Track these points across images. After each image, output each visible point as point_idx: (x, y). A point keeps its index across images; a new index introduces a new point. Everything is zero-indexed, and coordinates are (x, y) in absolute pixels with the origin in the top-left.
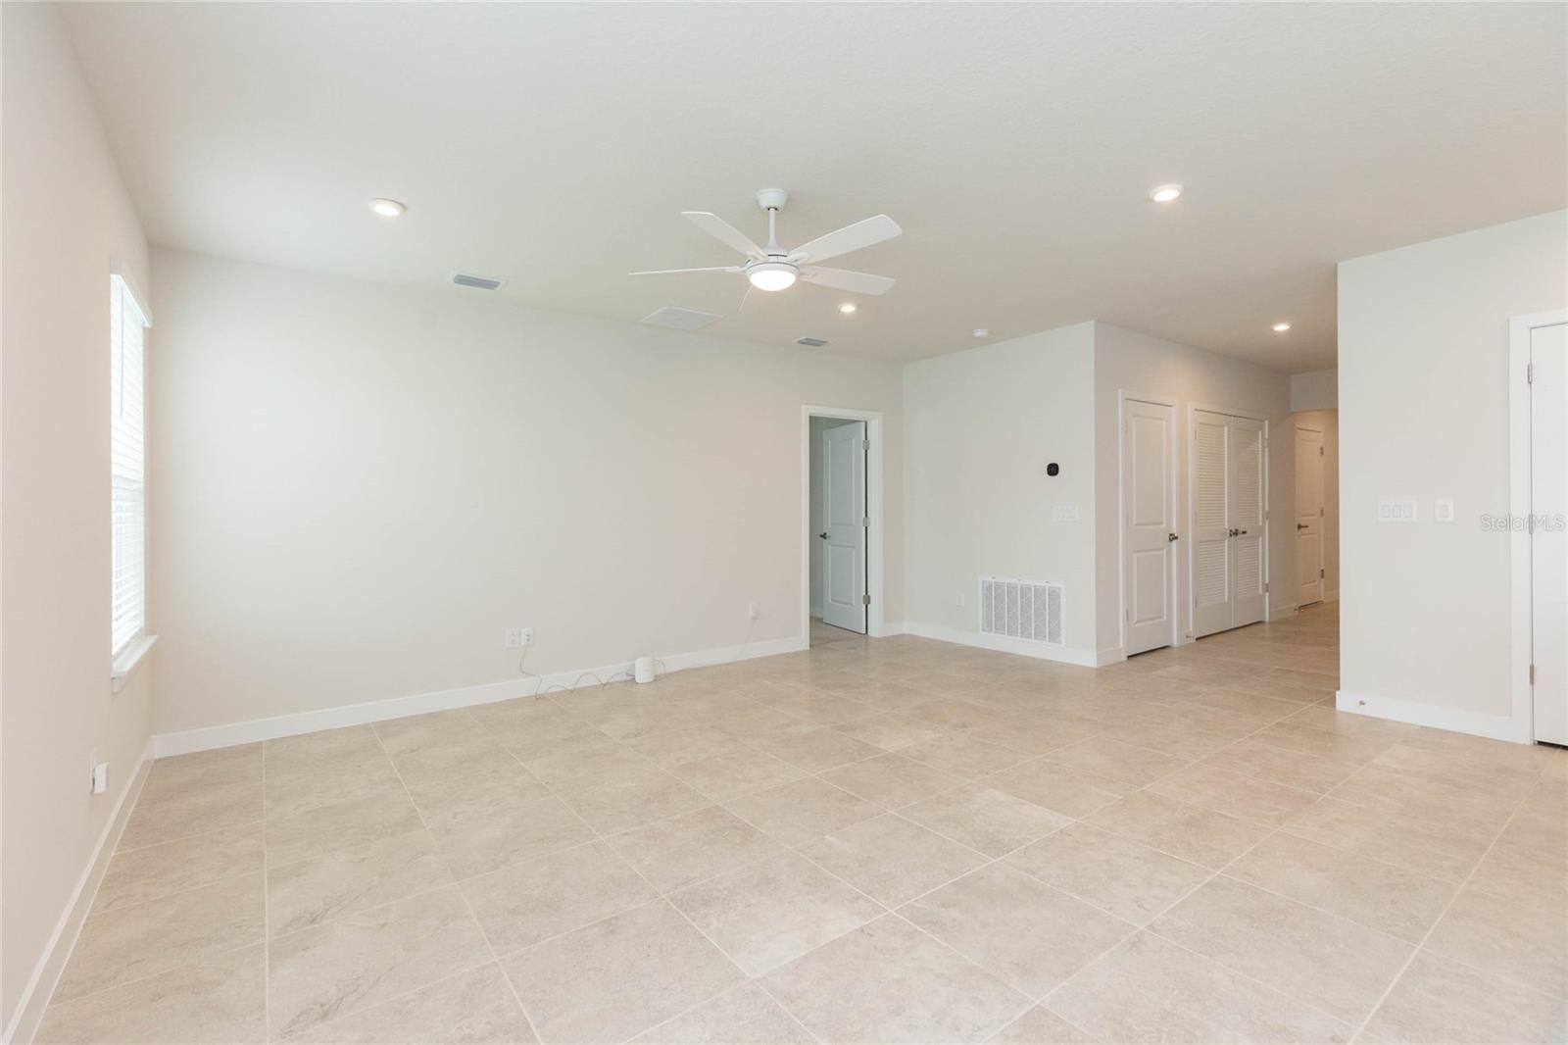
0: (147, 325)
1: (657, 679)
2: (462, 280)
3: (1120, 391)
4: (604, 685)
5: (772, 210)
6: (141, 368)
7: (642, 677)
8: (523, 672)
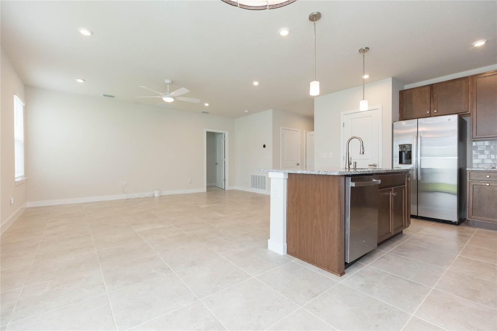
0: (24, 105)
1: (160, 196)
2: (105, 95)
3: (281, 127)
4: (146, 197)
5: (168, 84)
6: (22, 115)
7: (156, 195)
8: (124, 192)
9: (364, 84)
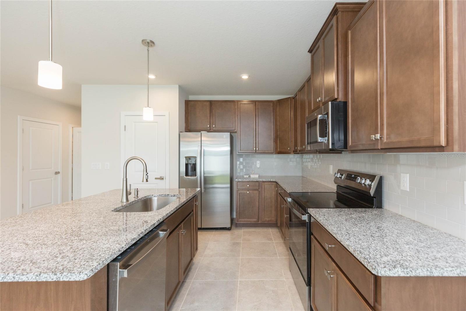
9: (148, 84)
